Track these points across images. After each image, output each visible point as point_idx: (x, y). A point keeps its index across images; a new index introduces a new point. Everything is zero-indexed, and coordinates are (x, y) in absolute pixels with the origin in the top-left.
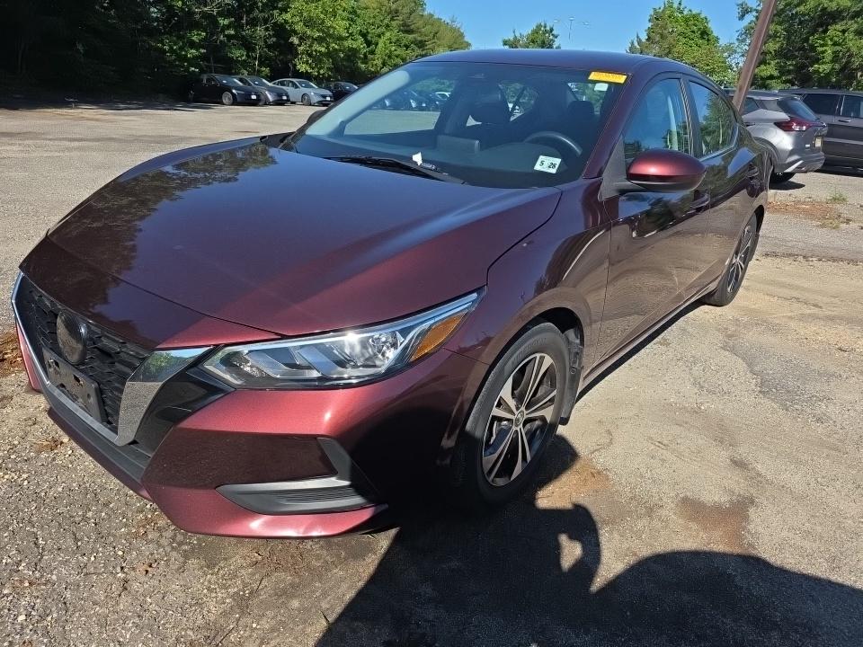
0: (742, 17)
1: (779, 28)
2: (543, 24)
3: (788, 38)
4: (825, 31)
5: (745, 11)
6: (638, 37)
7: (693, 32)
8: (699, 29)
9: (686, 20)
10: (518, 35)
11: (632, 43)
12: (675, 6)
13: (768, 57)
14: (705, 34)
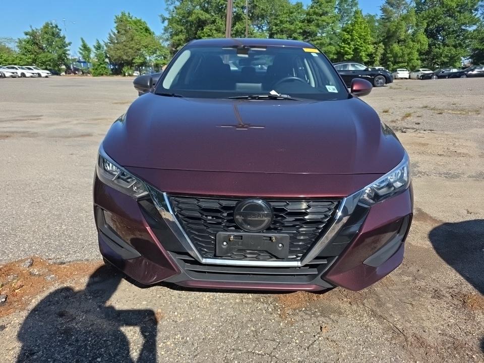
0: (163, 22)
1: (183, 28)
2: (50, 23)
3: (188, 32)
4: (202, 29)
5: (164, 20)
6: (112, 31)
7: (141, 29)
8: (144, 28)
9: (135, 23)
10: (34, 29)
11: (110, 35)
12: (127, 14)
13: (182, 42)
14: (147, 30)
